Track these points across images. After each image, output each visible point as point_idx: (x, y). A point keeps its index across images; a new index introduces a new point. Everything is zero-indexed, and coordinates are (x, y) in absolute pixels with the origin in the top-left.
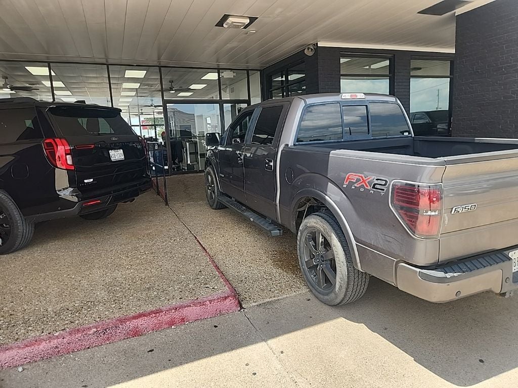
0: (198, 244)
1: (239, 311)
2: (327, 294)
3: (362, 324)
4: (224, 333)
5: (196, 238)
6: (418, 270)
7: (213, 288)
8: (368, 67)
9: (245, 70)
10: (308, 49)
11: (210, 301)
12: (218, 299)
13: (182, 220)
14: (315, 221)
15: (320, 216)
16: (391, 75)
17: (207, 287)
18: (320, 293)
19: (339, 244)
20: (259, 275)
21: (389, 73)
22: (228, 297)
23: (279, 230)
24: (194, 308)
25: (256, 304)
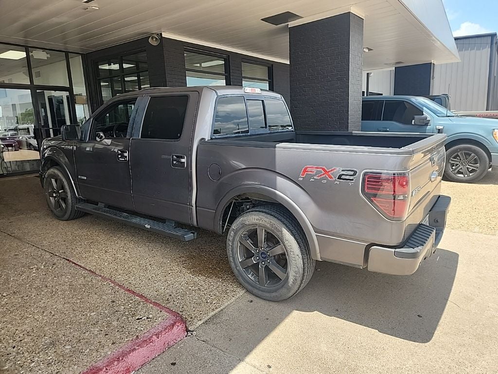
0: (77, 267)
1: (186, 336)
2: (276, 291)
3: (316, 312)
4: (190, 369)
5: (68, 260)
6: (393, 250)
7: (147, 318)
8: (199, 65)
9: (63, 52)
10: (152, 38)
11: (157, 335)
12: (166, 329)
13: (25, 240)
14: (257, 217)
15: (263, 212)
16: (226, 74)
17: (138, 319)
18: (264, 291)
19: (292, 238)
20: (182, 287)
21: (225, 73)
22: (175, 323)
23: (192, 233)
24: (141, 349)
25: (202, 322)
